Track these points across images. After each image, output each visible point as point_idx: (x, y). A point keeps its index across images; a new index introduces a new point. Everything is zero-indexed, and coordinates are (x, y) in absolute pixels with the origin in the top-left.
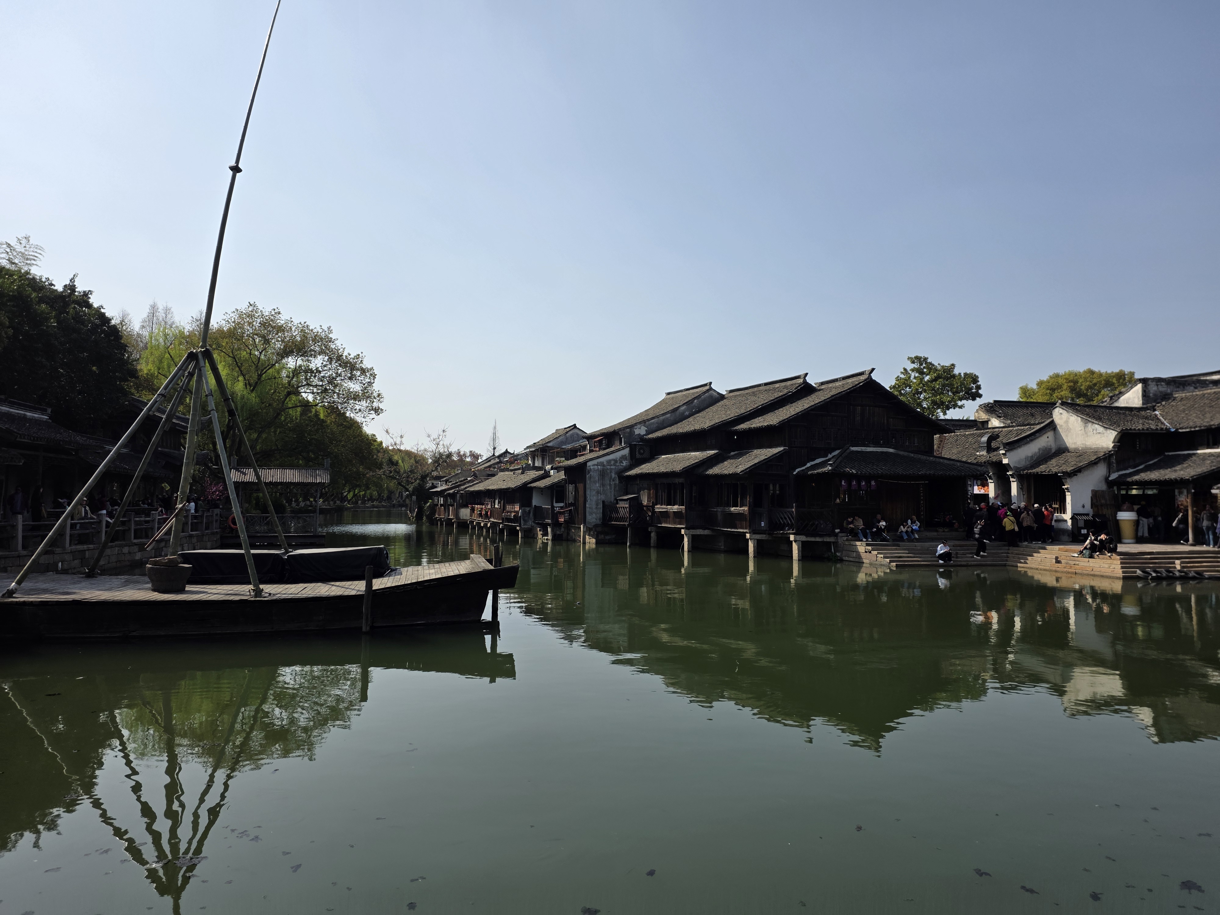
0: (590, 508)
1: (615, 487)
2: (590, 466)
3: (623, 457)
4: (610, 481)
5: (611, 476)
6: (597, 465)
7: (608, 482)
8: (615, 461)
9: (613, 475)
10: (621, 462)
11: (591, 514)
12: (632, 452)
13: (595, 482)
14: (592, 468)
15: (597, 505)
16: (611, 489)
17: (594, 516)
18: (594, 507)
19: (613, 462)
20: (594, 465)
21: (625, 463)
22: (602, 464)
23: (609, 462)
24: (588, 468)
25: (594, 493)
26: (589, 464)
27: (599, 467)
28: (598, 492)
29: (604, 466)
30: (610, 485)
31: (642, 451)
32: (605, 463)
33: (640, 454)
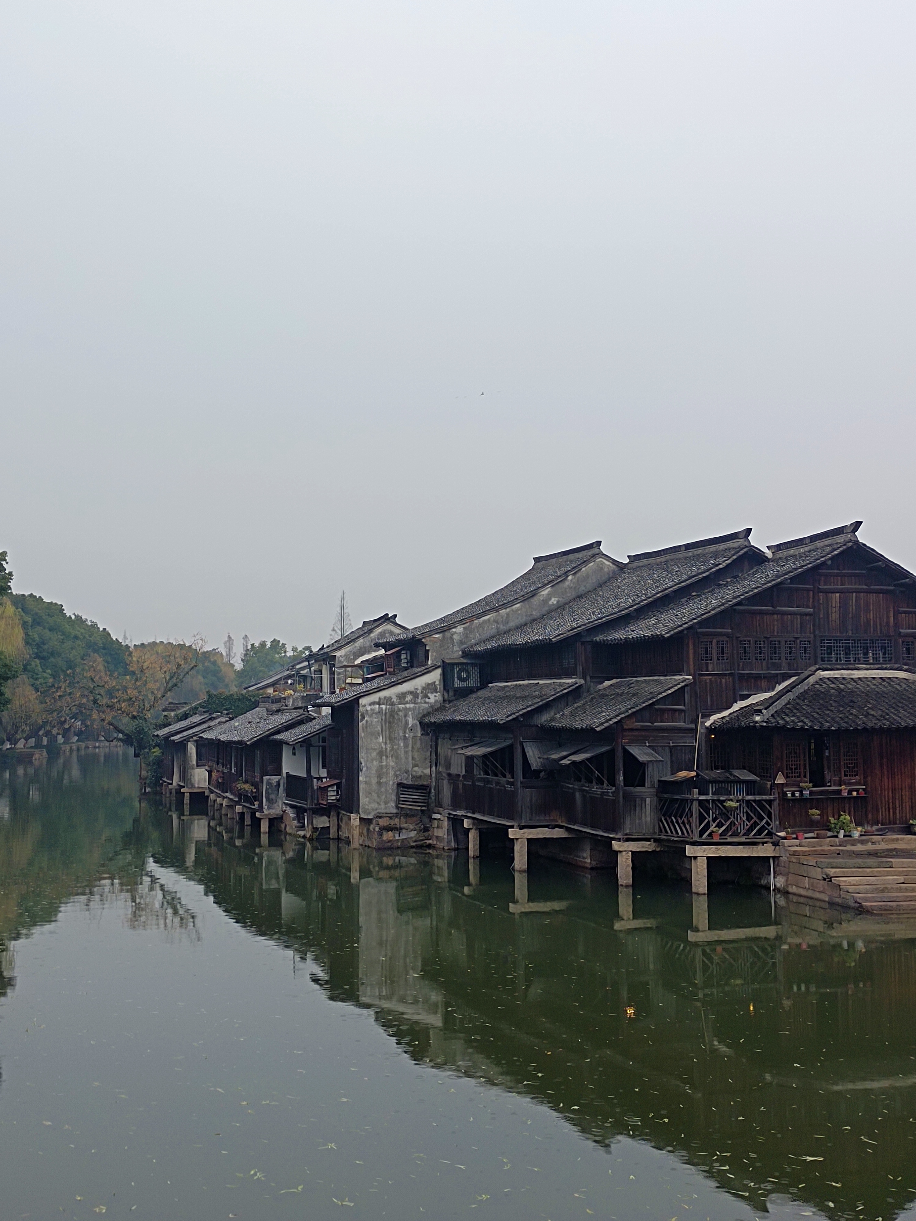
0: (366, 782)
1: (414, 744)
2: (364, 706)
3: (430, 688)
4: (405, 732)
5: (407, 723)
6: (379, 703)
7: (401, 734)
8: (414, 694)
9: (411, 721)
10: (426, 696)
11: (369, 793)
12: (446, 677)
13: (376, 735)
14: (369, 708)
16: (406, 746)
17: (375, 796)
18: (374, 781)
19: (409, 697)
20: (372, 703)
21: (434, 698)
22: (388, 701)
23: (402, 697)
24: (361, 709)
25: (374, 754)
26: (362, 701)
27: (383, 707)
28: (381, 754)
29: (392, 704)
30: (405, 738)
31: (464, 675)
32: (394, 699)
33: (462, 680)
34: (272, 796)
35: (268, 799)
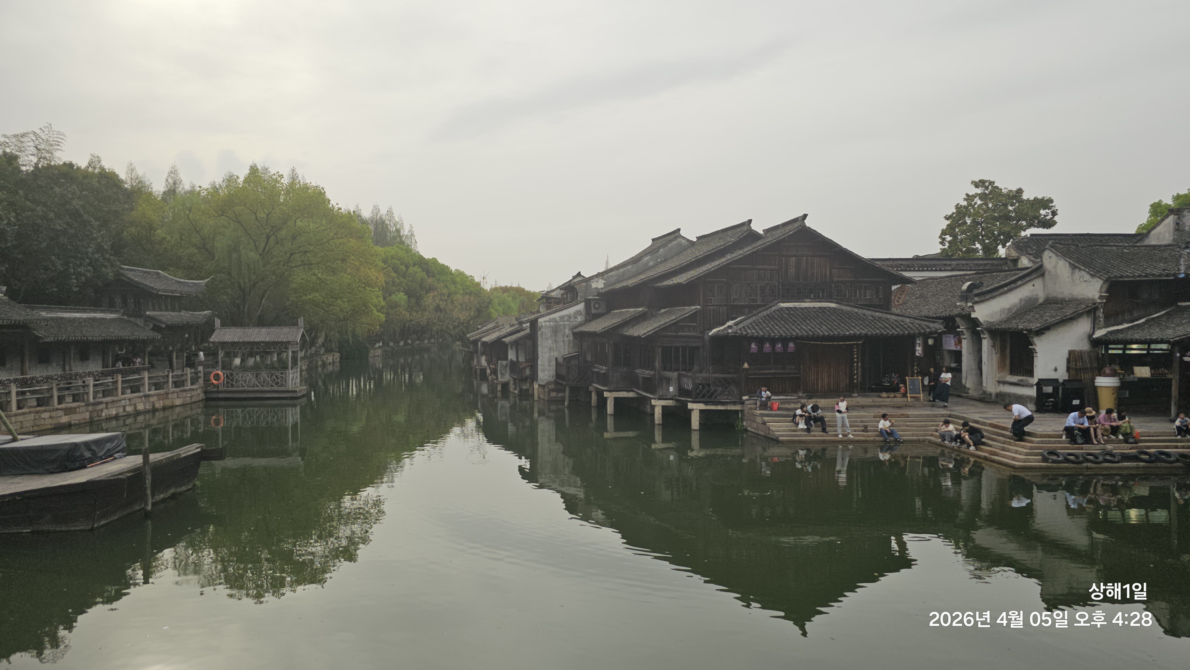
0: (542, 365)
1: (569, 343)
2: (541, 323)
3: (578, 313)
4: (564, 337)
5: (565, 333)
6: (549, 321)
7: (562, 338)
8: (569, 317)
9: (567, 332)
10: (576, 318)
11: (543, 371)
12: (588, 307)
13: (547, 339)
14: (543, 324)
15: (550, 362)
16: (564, 345)
17: (547, 373)
18: (546, 364)
19: (566, 318)
20: (545, 322)
21: (580, 319)
22: (554, 320)
23: (562, 318)
24: (539, 325)
25: (546, 350)
26: (540, 320)
27: (552, 323)
28: (550, 349)
29: (556, 322)
30: (564, 341)
31: (597, 306)
32: (558, 319)
33: (596, 308)
34: (503, 372)
35: (501, 373)
